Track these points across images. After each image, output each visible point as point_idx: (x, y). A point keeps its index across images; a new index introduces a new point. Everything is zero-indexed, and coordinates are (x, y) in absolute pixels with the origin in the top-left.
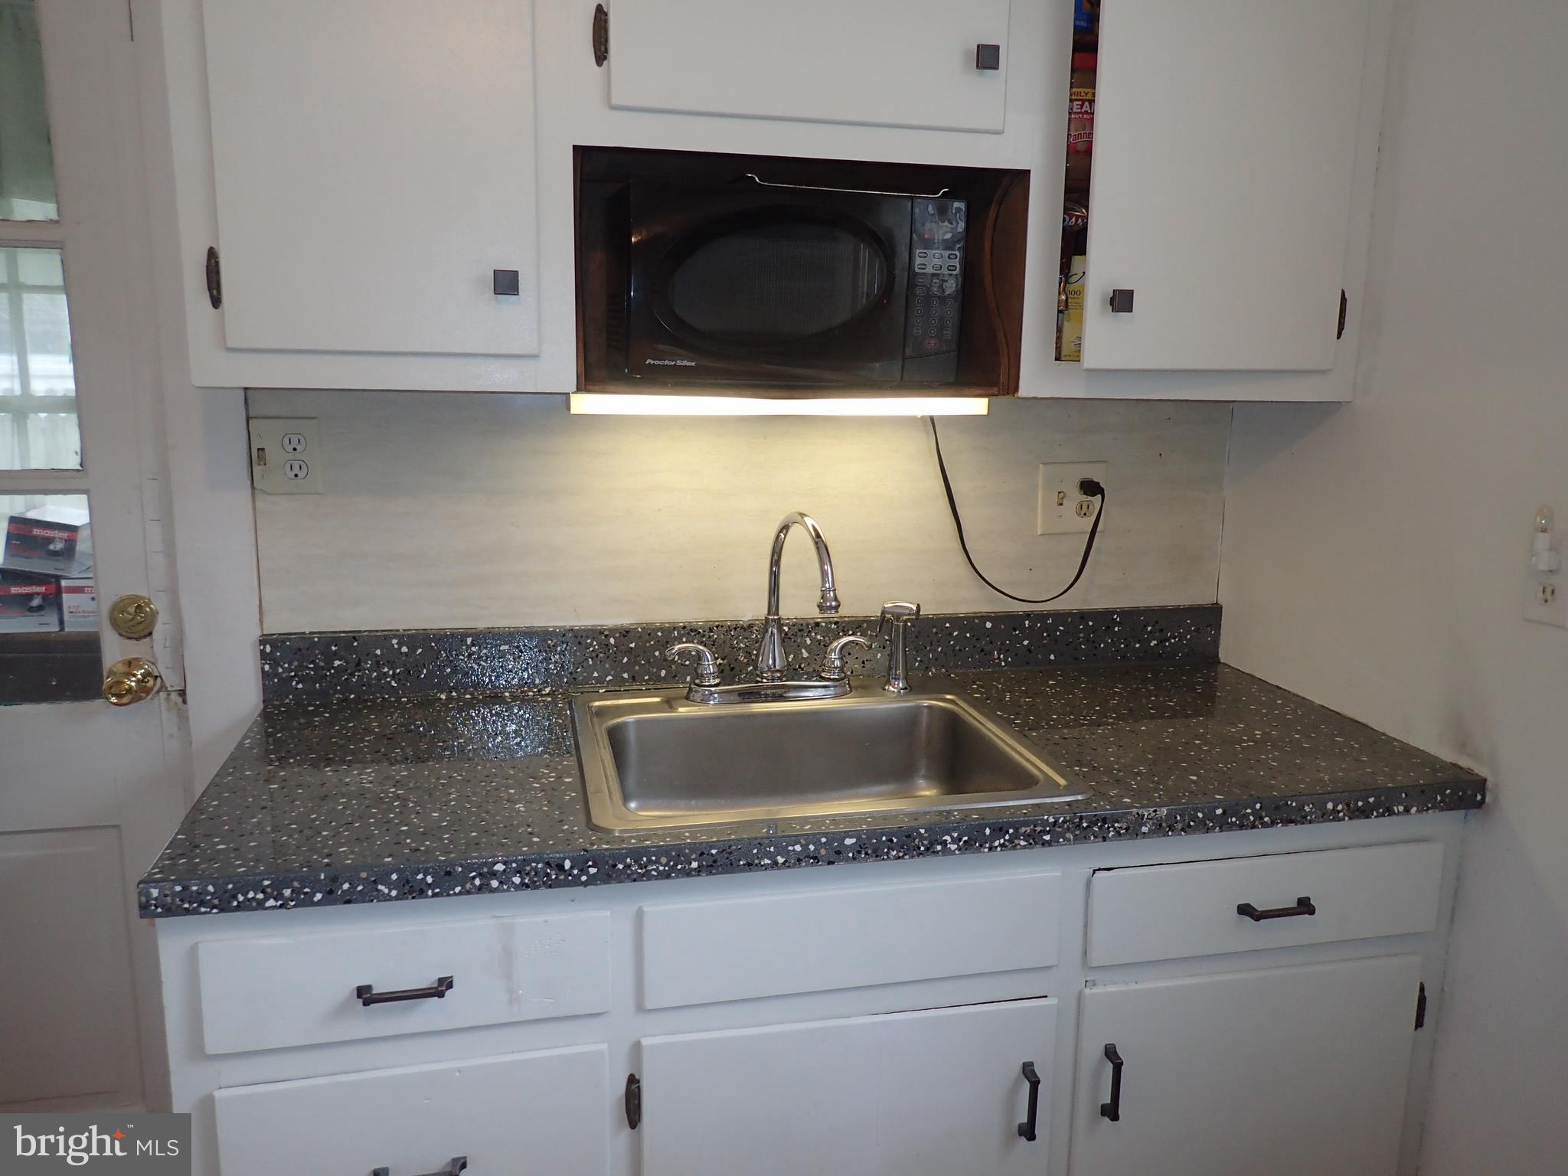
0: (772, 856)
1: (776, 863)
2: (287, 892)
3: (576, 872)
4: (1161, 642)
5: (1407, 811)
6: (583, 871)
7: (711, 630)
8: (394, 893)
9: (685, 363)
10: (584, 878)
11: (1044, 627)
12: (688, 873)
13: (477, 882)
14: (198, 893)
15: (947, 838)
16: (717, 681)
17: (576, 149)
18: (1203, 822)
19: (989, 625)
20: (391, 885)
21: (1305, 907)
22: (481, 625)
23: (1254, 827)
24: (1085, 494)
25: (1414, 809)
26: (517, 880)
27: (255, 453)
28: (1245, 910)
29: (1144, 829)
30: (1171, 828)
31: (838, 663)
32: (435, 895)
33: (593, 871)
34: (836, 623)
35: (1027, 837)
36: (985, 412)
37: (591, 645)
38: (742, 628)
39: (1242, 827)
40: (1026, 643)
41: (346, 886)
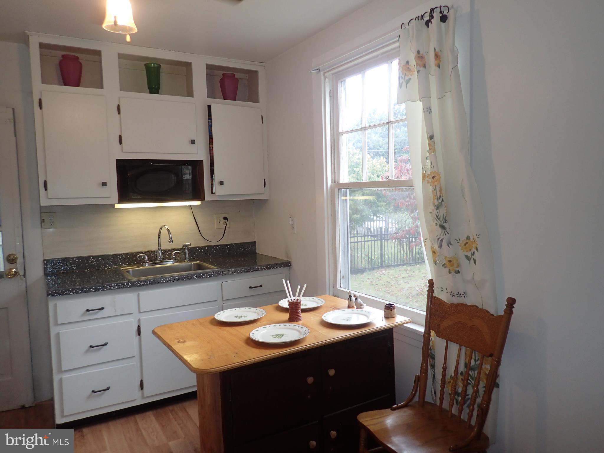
0: (162, 281)
1: (163, 282)
2: (74, 291)
3: (127, 285)
4: (244, 250)
5: (277, 268)
6: (128, 285)
7: (146, 252)
8: (94, 290)
9: (140, 197)
10: (128, 286)
11: (219, 248)
12: (147, 285)
13: (109, 288)
14: (58, 292)
15: (194, 276)
16: (148, 262)
17: (117, 160)
18: (240, 271)
19: (207, 248)
20: (93, 289)
21: (261, 286)
22: (94, 255)
23: (250, 272)
24: (225, 220)
25: (278, 267)
26: (116, 287)
27: (42, 220)
28: (250, 287)
29: (230, 273)
30: (235, 273)
31: (174, 256)
32: (101, 291)
33: (130, 285)
34: (173, 249)
35: (209, 275)
36: (200, 204)
37: (119, 257)
38: (153, 252)
39: (248, 272)
40: (215, 251)
41: (85, 290)
